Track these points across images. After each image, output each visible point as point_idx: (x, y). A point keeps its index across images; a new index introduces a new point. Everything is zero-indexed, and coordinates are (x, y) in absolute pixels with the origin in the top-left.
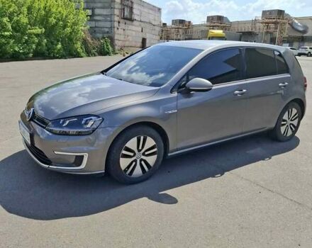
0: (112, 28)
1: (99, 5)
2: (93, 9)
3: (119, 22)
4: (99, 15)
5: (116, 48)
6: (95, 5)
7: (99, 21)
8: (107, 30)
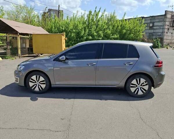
0: (163, 32)
1: (157, 20)
2: (153, 23)
3: (168, 29)
4: (156, 26)
5: (164, 44)
6: (155, 21)
7: (156, 29)
8: (160, 34)
